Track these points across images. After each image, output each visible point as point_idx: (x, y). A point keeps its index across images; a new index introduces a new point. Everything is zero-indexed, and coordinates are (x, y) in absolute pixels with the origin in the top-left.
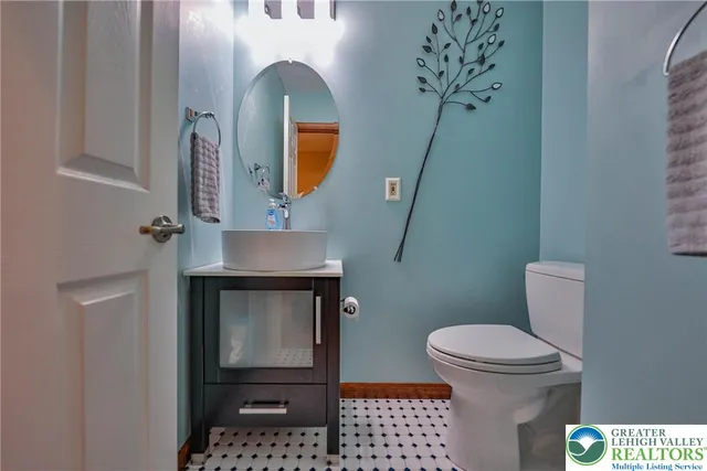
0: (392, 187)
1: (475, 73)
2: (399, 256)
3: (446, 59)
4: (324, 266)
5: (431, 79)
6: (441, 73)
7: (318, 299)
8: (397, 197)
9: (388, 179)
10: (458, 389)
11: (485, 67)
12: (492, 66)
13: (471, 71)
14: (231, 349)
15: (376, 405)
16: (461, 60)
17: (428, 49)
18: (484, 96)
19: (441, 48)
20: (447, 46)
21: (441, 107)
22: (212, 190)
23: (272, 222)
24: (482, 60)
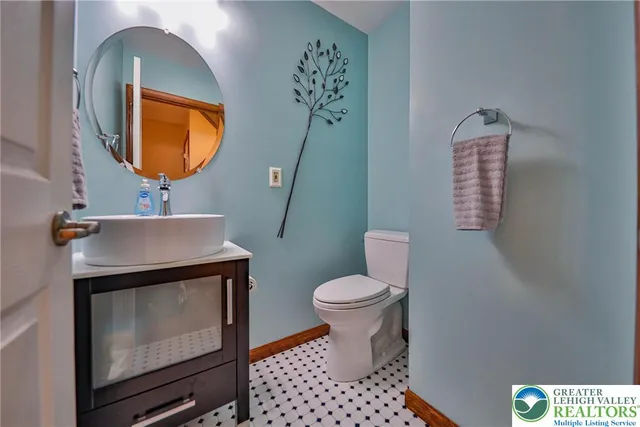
0: (274, 175)
1: (332, 98)
2: (281, 234)
3: (314, 82)
4: (222, 251)
5: (304, 94)
6: (311, 92)
7: (230, 282)
8: (279, 184)
9: (271, 169)
10: (334, 326)
11: (338, 96)
12: (342, 97)
13: (330, 96)
14: (110, 362)
15: (265, 364)
16: (324, 86)
17: (302, 70)
18: (338, 116)
19: (311, 73)
20: (315, 72)
21: (310, 117)
22: (78, 168)
23: (146, 206)
24: (336, 90)
